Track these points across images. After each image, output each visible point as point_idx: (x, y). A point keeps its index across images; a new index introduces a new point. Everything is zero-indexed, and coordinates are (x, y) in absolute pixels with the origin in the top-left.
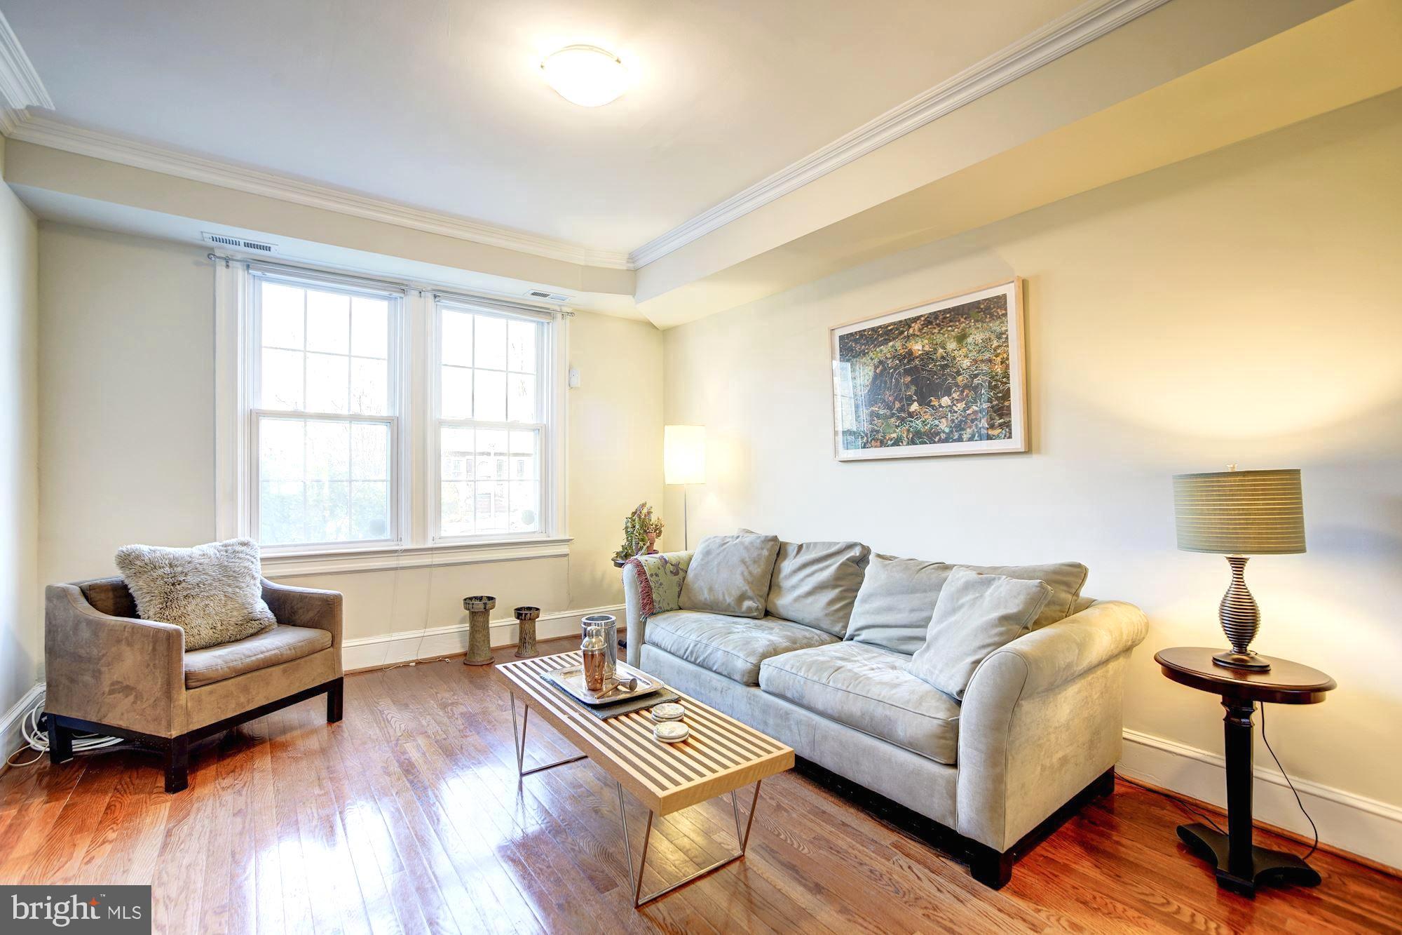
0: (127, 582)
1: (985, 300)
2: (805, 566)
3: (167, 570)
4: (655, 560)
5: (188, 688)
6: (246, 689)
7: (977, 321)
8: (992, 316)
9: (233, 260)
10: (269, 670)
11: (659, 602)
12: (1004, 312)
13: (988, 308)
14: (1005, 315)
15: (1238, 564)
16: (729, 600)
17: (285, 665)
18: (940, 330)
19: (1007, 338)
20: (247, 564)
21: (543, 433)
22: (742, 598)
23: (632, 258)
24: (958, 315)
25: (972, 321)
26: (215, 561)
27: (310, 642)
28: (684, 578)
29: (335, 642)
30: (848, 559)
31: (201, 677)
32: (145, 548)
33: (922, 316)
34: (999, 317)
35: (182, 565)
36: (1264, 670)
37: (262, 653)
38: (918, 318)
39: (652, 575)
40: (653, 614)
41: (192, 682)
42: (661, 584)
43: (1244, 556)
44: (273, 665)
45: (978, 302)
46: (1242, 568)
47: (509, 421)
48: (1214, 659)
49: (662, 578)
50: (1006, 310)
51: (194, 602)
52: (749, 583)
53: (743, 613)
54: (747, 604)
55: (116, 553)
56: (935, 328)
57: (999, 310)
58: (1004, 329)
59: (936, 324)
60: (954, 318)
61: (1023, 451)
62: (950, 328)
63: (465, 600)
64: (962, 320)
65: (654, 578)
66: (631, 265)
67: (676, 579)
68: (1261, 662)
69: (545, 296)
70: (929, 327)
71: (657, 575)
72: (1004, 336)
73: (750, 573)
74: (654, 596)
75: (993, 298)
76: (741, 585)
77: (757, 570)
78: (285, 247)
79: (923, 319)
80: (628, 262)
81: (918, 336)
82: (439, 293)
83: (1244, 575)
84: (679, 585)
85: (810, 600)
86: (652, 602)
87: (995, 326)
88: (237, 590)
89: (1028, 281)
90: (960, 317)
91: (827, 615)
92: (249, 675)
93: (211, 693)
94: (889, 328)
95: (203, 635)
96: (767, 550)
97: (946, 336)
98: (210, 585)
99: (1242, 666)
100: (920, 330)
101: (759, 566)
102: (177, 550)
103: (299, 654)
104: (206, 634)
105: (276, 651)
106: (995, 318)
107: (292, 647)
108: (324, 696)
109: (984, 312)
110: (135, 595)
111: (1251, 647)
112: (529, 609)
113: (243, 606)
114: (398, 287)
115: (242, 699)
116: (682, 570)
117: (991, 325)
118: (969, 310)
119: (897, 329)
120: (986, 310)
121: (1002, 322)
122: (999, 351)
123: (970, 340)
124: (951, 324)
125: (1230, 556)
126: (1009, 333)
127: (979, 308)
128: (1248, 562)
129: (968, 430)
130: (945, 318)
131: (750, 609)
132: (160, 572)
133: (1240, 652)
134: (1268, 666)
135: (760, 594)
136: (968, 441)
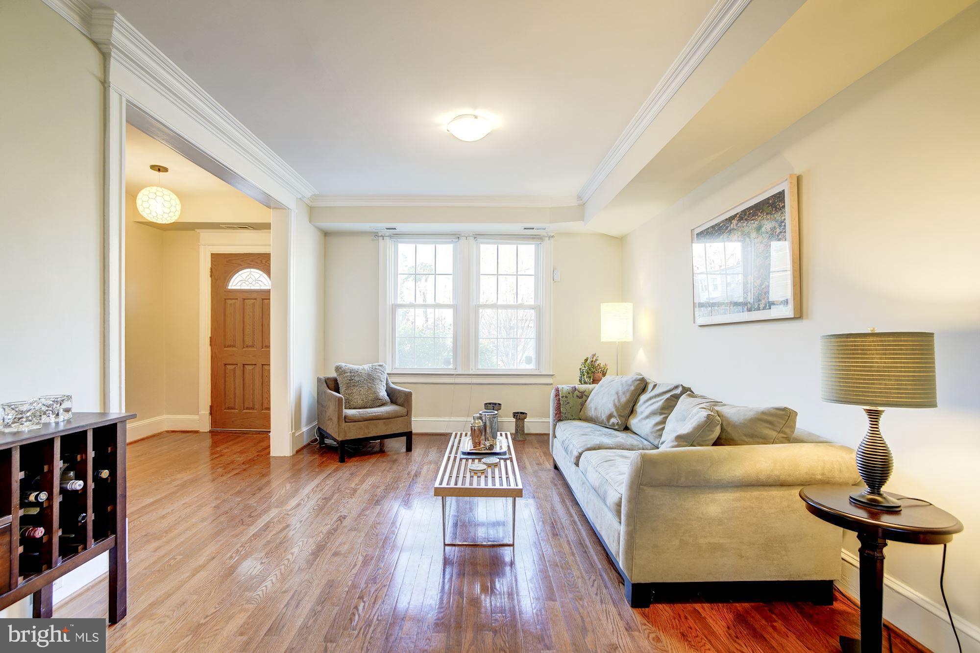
0: (337, 378)
1: (772, 196)
2: (651, 398)
3: (349, 374)
4: (568, 388)
5: (346, 422)
6: (367, 427)
7: (767, 214)
8: (776, 208)
9: (385, 236)
10: (378, 421)
11: (565, 413)
12: (783, 204)
13: (774, 203)
14: (784, 207)
15: (874, 416)
16: (604, 417)
17: (384, 420)
18: (747, 224)
19: (785, 226)
20: (379, 374)
21: (538, 309)
22: (610, 416)
23: (579, 198)
24: (757, 210)
25: (765, 214)
26: (366, 372)
27: (396, 411)
28: (586, 401)
29: (408, 414)
30: (671, 396)
31: (350, 418)
32: (343, 364)
33: (737, 214)
34: (781, 209)
35: (354, 373)
36: (893, 510)
37: (374, 413)
38: (735, 216)
39: (562, 397)
40: (560, 420)
41: (347, 419)
42: (568, 403)
43: (880, 408)
44: (379, 419)
45: (768, 199)
46: (877, 419)
47: (518, 303)
48: (851, 497)
49: (570, 400)
50: (784, 203)
51: (356, 388)
52: (616, 407)
53: (610, 426)
54: (613, 420)
55: (335, 366)
56: (744, 222)
57: (780, 203)
58: (783, 218)
59: (745, 219)
60: (755, 213)
61: (793, 317)
62: (752, 222)
63: (486, 404)
64: (759, 214)
65: (564, 399)
66: (581, 202)
67: (580, 400)
68: (893, 503)
69: (533, 229)
70: (742, 221)
71: (566, 397)
72: (783, 224)
73: (619, 401)
74: (562, 409)
75: (777, 194)
76: (611, 408)
77: (624, 399)
78: (401, 227)
79: (738, 216)
80: (578, 200)
81: (735, 229)
82: (477, 236)
83: (879, 425)
84: (582, 405)
85: (647, 421)
86: (560, 413)
87: (777, 216)
88: (373, 385)
89: (802, 176)
90: (758, 211)
91: (652, 433)
92: (369, 422)
93: (354, 426)
94: (721, 225)
95: (359, 402)
96: (634, 386)
97: (750, 228)
98: (363, 382)
99: (874, 507)
100: (737, 224)
101: (626, 396)
102: (354, 366)
103: (390, 417)
104: (360, 402)
105: (381, 413)
106: (778, 210)
107: (387, 412)
108: (404, 438)
109: (771, 206)
110: (339, 383)
111: (884, 489)
112: (521, 413)
113: (375, 393)
114: (457, 236)
115: (366, 431)
116: (585, 395)
117: (776, 216)
118: (763, 205)
119: (725, 226)
120: (773, 204)
121: (782, 213)
122: (780, 237)
123: (763, 229)
124: (753, 218)
125: (868, 408)
126: (786, 221)
127: (768, 203)
128: (883, 413)
129: (763, 301)
130: (750, 214)
131: (613, 424)
132: (346, 374)
133: (872, 493)
134: (899, 507)
135: (622, 414)
136: (763, 310)
